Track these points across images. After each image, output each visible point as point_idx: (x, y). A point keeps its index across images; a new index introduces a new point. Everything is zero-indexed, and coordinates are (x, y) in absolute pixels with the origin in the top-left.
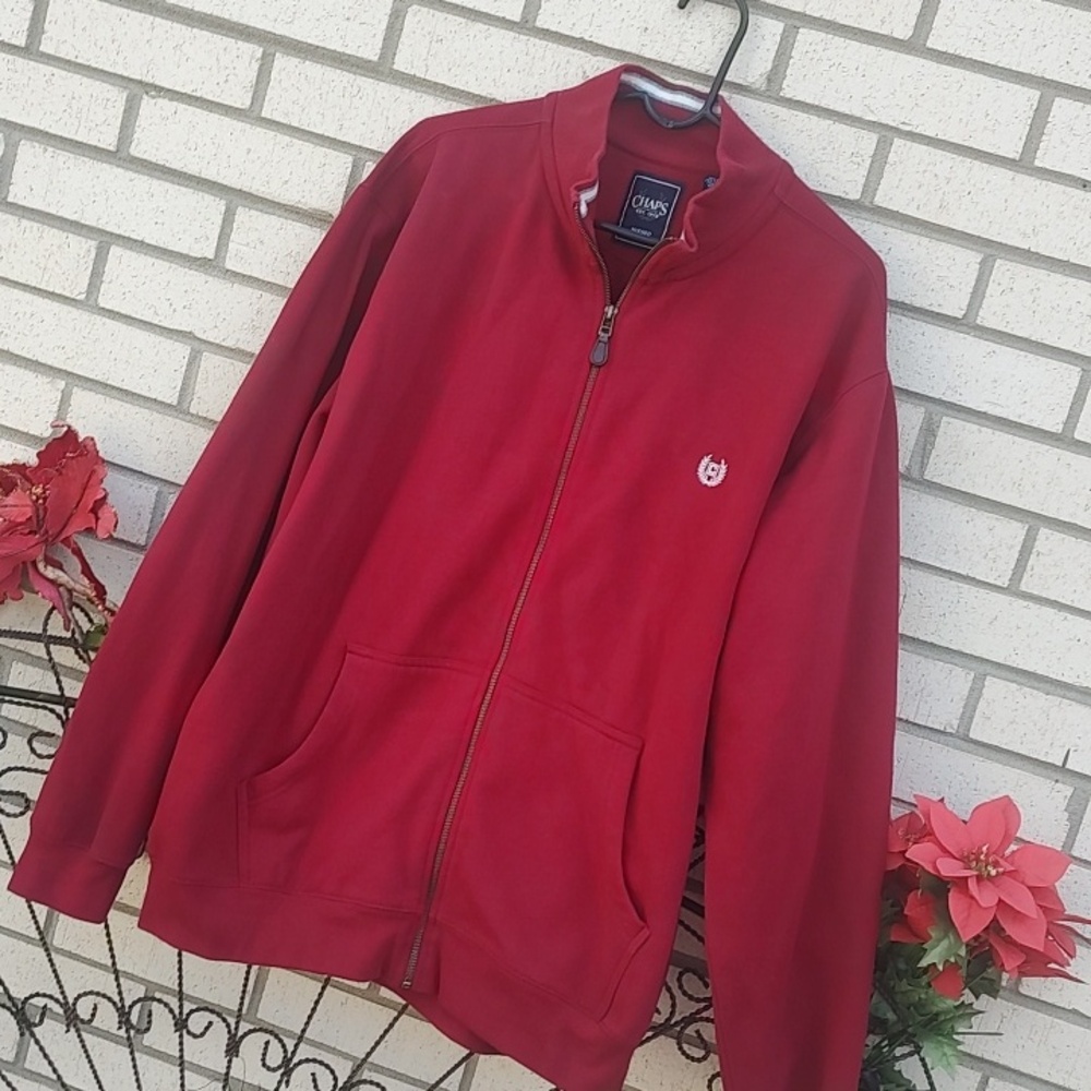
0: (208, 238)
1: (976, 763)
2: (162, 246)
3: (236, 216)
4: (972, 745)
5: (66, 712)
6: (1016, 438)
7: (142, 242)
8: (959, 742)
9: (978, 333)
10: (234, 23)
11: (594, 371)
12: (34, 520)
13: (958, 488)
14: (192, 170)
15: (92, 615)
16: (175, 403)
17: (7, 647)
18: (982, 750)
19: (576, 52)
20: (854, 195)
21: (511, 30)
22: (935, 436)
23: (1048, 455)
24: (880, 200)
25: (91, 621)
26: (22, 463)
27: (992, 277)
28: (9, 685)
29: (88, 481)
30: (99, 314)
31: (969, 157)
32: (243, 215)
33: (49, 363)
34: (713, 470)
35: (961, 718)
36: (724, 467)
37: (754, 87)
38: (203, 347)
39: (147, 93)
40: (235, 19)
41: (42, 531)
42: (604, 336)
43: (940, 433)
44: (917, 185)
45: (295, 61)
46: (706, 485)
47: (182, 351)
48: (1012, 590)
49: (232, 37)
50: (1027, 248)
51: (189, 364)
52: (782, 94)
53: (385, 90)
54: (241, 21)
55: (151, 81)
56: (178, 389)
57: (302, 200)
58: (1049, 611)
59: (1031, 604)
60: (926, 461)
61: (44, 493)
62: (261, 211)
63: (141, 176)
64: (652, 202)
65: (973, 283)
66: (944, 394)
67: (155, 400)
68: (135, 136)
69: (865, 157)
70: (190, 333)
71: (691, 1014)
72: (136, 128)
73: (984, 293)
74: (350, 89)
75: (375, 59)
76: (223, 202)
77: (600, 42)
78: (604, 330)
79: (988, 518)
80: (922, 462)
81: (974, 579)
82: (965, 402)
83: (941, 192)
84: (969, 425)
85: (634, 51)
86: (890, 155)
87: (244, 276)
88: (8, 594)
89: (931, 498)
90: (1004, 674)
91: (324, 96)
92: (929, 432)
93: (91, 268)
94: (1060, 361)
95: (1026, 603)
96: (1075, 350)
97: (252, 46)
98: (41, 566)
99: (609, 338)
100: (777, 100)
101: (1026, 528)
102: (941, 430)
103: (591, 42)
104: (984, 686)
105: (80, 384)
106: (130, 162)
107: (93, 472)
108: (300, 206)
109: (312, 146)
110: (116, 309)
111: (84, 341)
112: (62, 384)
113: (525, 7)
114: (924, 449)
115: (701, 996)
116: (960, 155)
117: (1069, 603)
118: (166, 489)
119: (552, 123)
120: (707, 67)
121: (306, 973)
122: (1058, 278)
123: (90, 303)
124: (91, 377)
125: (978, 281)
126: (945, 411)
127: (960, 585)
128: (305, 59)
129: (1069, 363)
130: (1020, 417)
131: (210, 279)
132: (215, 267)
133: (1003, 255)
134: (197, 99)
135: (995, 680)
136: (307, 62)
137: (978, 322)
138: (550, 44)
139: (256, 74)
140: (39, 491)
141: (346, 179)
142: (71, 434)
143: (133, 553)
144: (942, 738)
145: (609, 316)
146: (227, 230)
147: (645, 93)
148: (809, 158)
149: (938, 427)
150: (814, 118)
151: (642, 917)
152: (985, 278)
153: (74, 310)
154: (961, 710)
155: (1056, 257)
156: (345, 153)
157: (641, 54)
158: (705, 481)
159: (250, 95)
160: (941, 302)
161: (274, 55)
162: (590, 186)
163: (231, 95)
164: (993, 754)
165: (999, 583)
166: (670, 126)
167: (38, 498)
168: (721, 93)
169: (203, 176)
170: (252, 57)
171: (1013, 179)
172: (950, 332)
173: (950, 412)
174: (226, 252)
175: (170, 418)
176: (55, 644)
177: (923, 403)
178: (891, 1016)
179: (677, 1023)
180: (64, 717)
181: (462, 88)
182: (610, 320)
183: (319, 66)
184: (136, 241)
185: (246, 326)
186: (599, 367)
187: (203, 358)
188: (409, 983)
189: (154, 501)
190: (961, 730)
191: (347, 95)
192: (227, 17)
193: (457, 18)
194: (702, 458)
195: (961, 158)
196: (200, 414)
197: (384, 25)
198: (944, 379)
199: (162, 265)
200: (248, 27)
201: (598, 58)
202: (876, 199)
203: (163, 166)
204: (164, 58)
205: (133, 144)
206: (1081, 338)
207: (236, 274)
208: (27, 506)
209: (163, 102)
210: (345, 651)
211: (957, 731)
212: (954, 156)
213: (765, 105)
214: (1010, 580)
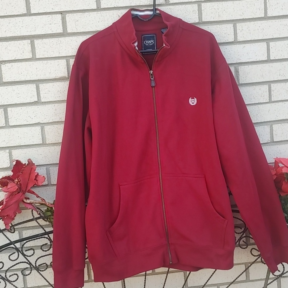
0: (34, 96)
1: (278, 147)
2: (22, 103)
3: (40, 87)
4: (275, 143)
5: (49, 236)
6: (258, 65)
7: (16, 104)
8: (272, 144)
9: (239, 43)
10: (20, 36)
11: (153, 88)
12: (19, 189)
13: (249, 82)
14: (23, 79)
15: (41, 209)
16: (42, 143)
17: (19, 228)
18: (278, 143)
19: (114, 11)
20: (197, 21)
21: (95, 11)
22: (238, 72)
23: (266, 66)
24: (204, 20)
25: (41, 210)
26: (5, 176)
27: (237, 29)
28: (24, 237)
29: (31, 172)
30: (11, 128)
31: (221, 1)
32: (41, 86)
33: (2, 147)
34: (193, 101)
35: (271, 138)
36: (196, 99)
37: (162, 3)
38: (44, 125)
39: (2, 64)
40: (19, 35)
41: (22, 191)
42: (152, 79)
43: (239, 71)
44: (211, 13)
45: (41, 40)
46: (193, 105)
47: (38, 128)
48: (270, 102)
49: (20, 40)
50: (242, 18)
51: (42, 131)
52: (170, 3)
53: (68, 39)
54: (21, 35)
55: (2, 60)
56: (41, 139)
57: (57, 76)
58: (280, 103)
59: (276, 103)
60: (238, 79)
61: (18, 180)
62: (46, 83)
63: (9, 86)
64: (149, 41)
65: (233, 32)
66: (237, 61)
67: (36, 144)
68: (3, 76)
69: (196, 11)
70: (39, 123)
71: (240, 237)
72: (3, 74)
73: (237, 33)
74: (58, 42)
75: (62, 32)
76: (35, 85)
77: (119, 6)
78: (151, 77)
79: (258, 87)
80: (238, 80)
81: (261, 103)
82: (242, 61)
83: (217, 12)
84: (245, 66)
85: (129, 5)
86: (202, 8)
87: (48, 102)
88: (17, 213)
89: (243, 88)
90: (276, 122)
91: (52, 47)
92: (237, 71)
93: (4, 117)
94: (260, 42)
95: (275, 104)
96: (263, 38)
97: (27, 40)
98: (25, 200)
99: (154, 79)
100: (169, 5)
101: (268, 85)
102: (239, 70)
103: (117, 7)
104: (273, 127)
105: (13, 149)
106: (4, 84)
107: (32, 168)
108: (56, 78)
109: (53, 61)
110: (15, 125)
111: (9, 137)
112: (8, 151)
113: (97, 4)
114: (237, 77)
115: (241, 232)
116: (218, 2)
117: (284, 99)
118: (48, 167)
119: (117, 31)
120: (149, 3)
121: (134, 276)
122: (252, 23)
123: (7, 126)
124: (15, 145)
125: (234, 31)
126: (238, 65)
127: (258, 106)
128: (43, 39)
129: (263, 42)
130: (256, 59)
131: (39, 106)
132: (39, 103)
133: (237, 22)
134: (16, 60)
135: (275, 125)
136: (44, 39)
137: (238, 41)
138: (107, 11)
139: (31, 48)
140: (17, 180)
141: (66, 66)
142: (18, 162)
143: (45, 187)
144: (268, 144)
145: (151, 73)
146: (38, 92)
147: (137, 14)
148: (183, 16)
149: (238, 70)
150: (180, 6)
151: (224, 218)
152: (235, 29)
153: (4, 129)
154: (270, 136)
155: (250, 18)
156: (63, 59)
157: (131, 5)
158: (192, 104)
159: (31, 53)
160: (228, 39)
161: (34, 41)
162: (136, 42)
163: (26, 56)
164: (281, 143)
165: (267, 101)
166: (147, 20)
167: (17, 183)
168: (156, 8)
169: (26, 80)
170: (28, 44)
171: (233, 3)
172: (233, 46)
173: (240, 65)
174: (40, 97)
175: (42, 148)
176: (38, 219)
177: (233, 65)
178: (286, 215)
179: (237, 242)
180: (48, 238)
181: (88, 31)
182: (152, 74)
183: (47, 39)
184: (14, 104)
185: (53, 115)
186: (154, 87)
187: (45, 128)
188: (171, 262)
189: (46, 171)
190: (272, 141)
191: (58, 44)
192: (17, 35)
193: (80, 13)
194: (189, 99)
195: (219, 2)
196: (50, 143)
197: (61, 22)
198: (235, 58)
199: (24, 108)
200: (24, 36)
201: (121, 10)
202: (203, 20)
203: (14, 81)
204: (3, 53)
205: (3, 79)
206: (263, 35)
207: (45, 102)
208: (15, 186)
209: (7, 65)
210: (119, 186)
211: (271, 141)
212: (217, 3)
213: (167, 7)
214: (269, 99)
